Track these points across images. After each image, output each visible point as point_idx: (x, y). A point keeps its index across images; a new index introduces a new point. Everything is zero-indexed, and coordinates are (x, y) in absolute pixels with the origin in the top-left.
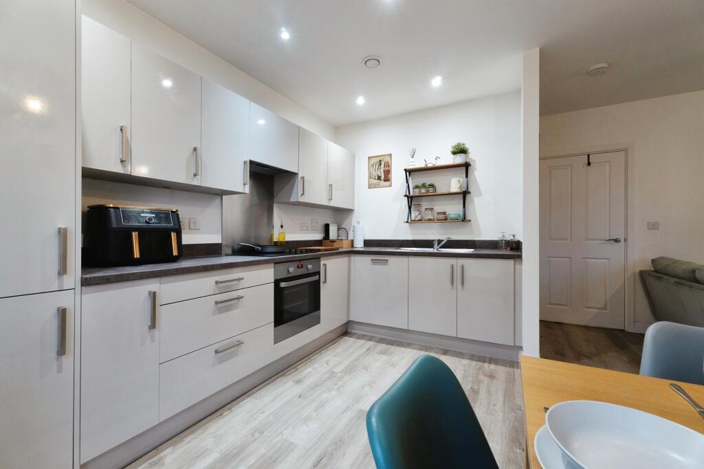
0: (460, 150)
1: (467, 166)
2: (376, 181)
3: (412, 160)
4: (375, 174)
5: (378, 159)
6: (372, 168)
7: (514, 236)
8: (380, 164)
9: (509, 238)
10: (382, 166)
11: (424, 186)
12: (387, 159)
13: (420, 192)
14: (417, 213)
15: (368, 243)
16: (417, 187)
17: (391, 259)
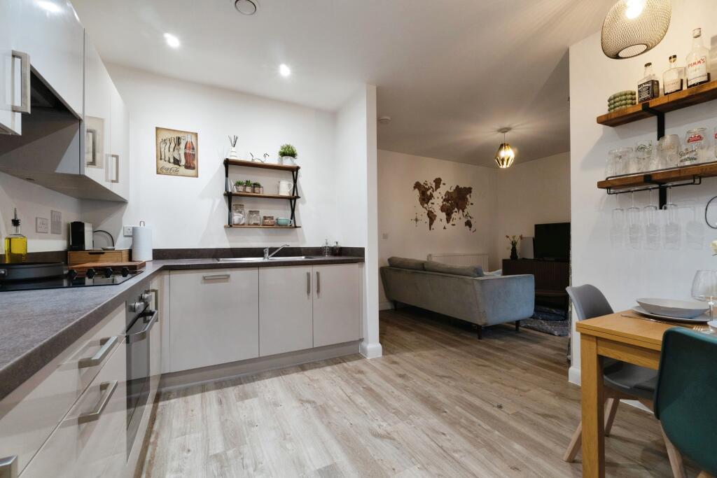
0: (288, 153)
1: (294, 170)
2: (171, 166)
3: (233, 149)
4: (169, 154)
5: (176, 135)
6: (163, 146)
7: (337, 243)
8: (179, 144)
9: (333, 244)
10: (182, 146)
11: (248, 183)
12: (189, 139)
13: (244, 191)
14: (241, 216)
15: (158, 254)
16: (238, 184)
17: (234, 274)
